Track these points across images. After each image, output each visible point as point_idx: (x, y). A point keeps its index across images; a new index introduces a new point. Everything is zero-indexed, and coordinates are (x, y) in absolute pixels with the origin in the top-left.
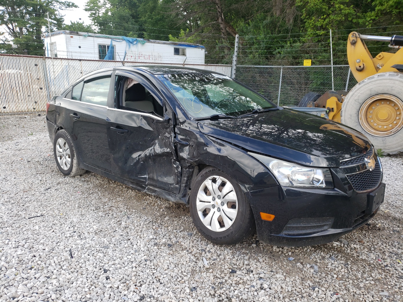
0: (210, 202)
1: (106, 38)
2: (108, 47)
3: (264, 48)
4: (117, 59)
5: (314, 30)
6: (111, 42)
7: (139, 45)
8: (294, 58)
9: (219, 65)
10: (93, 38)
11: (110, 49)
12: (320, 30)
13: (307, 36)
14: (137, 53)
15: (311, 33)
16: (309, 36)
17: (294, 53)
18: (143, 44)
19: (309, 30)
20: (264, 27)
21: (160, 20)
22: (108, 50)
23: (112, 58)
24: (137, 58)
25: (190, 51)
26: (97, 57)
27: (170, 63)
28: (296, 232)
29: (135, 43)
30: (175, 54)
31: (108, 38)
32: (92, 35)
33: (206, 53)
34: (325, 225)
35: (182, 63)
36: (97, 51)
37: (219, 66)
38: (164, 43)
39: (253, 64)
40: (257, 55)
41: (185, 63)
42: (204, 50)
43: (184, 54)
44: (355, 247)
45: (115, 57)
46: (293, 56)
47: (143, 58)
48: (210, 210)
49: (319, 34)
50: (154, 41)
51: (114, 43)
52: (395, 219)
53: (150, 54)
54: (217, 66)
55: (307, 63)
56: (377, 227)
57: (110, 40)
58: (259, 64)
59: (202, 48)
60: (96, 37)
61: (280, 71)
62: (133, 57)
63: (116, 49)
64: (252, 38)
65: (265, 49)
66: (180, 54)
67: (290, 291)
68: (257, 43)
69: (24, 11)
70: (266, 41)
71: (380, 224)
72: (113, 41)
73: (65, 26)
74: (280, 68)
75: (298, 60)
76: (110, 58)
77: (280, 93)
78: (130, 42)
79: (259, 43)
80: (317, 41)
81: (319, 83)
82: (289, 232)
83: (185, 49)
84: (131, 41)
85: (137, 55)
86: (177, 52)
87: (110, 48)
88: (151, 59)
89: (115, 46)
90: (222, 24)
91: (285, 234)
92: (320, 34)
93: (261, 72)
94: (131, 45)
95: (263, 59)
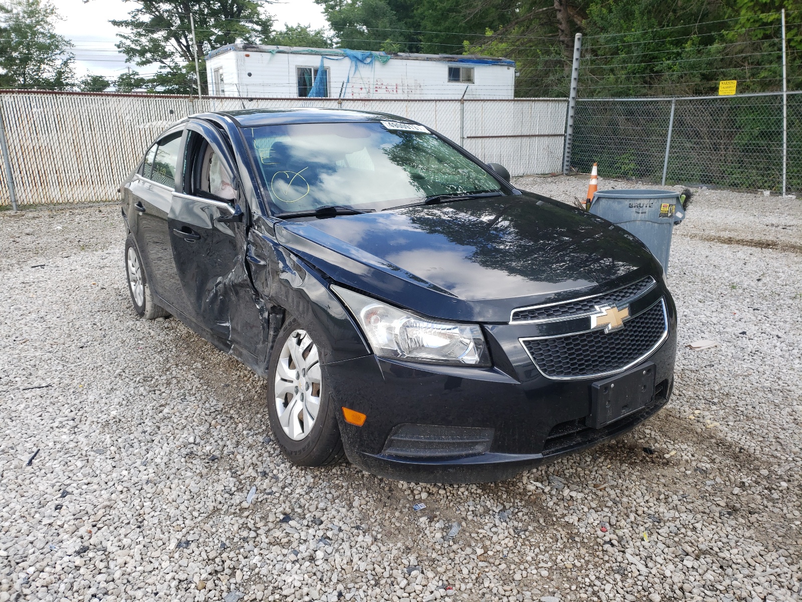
0: (292, 382)
1: (311, 53)
2: (316, 71)
3: (640, 59)
4: (332, 94)
5: (755, 12)
6: (322, 61)
7: (377, 65)
8: (705, 77)
9: (541, 98)
10: (286, 55)
11: (318, 77)
12: (769, 11)
13: (738, 26)
14: (372, 81)
15: (748, 20)
16: (741, 28)
17: (704, 66)
18: (385, 62)
19: (743, 12)
20: (642, 13)
21: (451, 10)
22: (315, 78)
23: (323, 94)
24: (371, 91)
25: (481, 73)
26: (294, 92)
27: (433, 98)
28: (411, 453)
29: (369, 60)
30: (450, 80)
31: (316, 54)
32: (286, 50)
33: (518, 74)
34: (477, 443)
35: (460, 98)
36: (294, 80)
37: (539, 100)
38: (428, 59)
39: (613, 96)
40: (622, 75)
41: (465, 98)
42: (512, 70)
43: (469, 79)
44: (571, 497)
45: (330, 90)
46: (702, 75)
47: (385, 90)
48: (292, 396)
49: (765, 20)
50: (407, 54)
51: (327, 63)
52: (721, 443)
53: (399, 82)
54: (535, 100)
55: (727, 89)
56: (664, 458)
57: (320, 57)
58: (628, 95)
59: (509, 65)
60: (291, 53)
61: (670, 109)
62: (364, 90)
63: (331, 75)
64: (614, 39)
65: (641, 62)
66: (461, 79)
67: (362, 569)
68: (626, 50)
69: (206, 11)
70: (645, 44)
71: (673, 453)
72: (325, 60)
73: (274, 33)
74: (669, 102)
75: (714, 82)
76: (318, 94)
77: (669, 157)
78: (358, 59)
79: (628, 48)
80: (760, 36)
81: (756, 132)
82: (398, 450)
83: (473, 68)
84: (360, 57)
85: (372, 87)
86: (454, 75)
87: (319, 73)
88: (400, 91)
89: (329, 68)
90: (560, 11)
91: (390, 456)
92: (769, 21)
93: (630, 112)
94: (360, 64)
95: (636, 83)
